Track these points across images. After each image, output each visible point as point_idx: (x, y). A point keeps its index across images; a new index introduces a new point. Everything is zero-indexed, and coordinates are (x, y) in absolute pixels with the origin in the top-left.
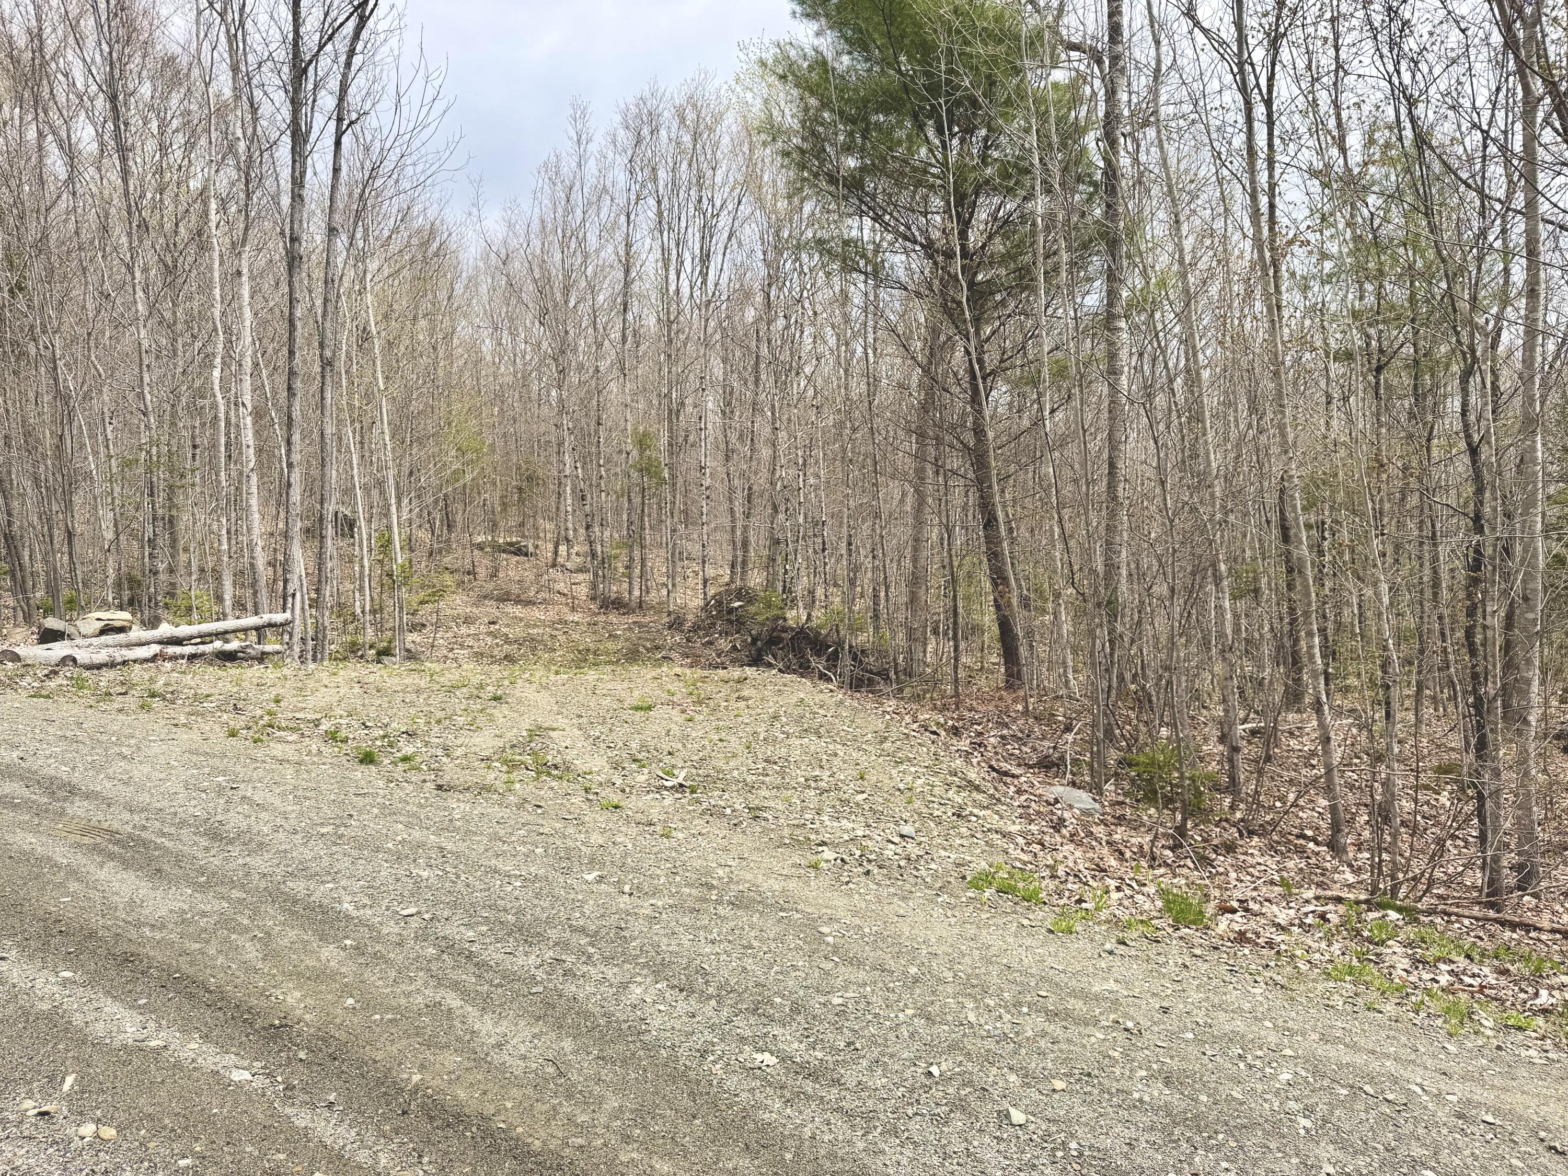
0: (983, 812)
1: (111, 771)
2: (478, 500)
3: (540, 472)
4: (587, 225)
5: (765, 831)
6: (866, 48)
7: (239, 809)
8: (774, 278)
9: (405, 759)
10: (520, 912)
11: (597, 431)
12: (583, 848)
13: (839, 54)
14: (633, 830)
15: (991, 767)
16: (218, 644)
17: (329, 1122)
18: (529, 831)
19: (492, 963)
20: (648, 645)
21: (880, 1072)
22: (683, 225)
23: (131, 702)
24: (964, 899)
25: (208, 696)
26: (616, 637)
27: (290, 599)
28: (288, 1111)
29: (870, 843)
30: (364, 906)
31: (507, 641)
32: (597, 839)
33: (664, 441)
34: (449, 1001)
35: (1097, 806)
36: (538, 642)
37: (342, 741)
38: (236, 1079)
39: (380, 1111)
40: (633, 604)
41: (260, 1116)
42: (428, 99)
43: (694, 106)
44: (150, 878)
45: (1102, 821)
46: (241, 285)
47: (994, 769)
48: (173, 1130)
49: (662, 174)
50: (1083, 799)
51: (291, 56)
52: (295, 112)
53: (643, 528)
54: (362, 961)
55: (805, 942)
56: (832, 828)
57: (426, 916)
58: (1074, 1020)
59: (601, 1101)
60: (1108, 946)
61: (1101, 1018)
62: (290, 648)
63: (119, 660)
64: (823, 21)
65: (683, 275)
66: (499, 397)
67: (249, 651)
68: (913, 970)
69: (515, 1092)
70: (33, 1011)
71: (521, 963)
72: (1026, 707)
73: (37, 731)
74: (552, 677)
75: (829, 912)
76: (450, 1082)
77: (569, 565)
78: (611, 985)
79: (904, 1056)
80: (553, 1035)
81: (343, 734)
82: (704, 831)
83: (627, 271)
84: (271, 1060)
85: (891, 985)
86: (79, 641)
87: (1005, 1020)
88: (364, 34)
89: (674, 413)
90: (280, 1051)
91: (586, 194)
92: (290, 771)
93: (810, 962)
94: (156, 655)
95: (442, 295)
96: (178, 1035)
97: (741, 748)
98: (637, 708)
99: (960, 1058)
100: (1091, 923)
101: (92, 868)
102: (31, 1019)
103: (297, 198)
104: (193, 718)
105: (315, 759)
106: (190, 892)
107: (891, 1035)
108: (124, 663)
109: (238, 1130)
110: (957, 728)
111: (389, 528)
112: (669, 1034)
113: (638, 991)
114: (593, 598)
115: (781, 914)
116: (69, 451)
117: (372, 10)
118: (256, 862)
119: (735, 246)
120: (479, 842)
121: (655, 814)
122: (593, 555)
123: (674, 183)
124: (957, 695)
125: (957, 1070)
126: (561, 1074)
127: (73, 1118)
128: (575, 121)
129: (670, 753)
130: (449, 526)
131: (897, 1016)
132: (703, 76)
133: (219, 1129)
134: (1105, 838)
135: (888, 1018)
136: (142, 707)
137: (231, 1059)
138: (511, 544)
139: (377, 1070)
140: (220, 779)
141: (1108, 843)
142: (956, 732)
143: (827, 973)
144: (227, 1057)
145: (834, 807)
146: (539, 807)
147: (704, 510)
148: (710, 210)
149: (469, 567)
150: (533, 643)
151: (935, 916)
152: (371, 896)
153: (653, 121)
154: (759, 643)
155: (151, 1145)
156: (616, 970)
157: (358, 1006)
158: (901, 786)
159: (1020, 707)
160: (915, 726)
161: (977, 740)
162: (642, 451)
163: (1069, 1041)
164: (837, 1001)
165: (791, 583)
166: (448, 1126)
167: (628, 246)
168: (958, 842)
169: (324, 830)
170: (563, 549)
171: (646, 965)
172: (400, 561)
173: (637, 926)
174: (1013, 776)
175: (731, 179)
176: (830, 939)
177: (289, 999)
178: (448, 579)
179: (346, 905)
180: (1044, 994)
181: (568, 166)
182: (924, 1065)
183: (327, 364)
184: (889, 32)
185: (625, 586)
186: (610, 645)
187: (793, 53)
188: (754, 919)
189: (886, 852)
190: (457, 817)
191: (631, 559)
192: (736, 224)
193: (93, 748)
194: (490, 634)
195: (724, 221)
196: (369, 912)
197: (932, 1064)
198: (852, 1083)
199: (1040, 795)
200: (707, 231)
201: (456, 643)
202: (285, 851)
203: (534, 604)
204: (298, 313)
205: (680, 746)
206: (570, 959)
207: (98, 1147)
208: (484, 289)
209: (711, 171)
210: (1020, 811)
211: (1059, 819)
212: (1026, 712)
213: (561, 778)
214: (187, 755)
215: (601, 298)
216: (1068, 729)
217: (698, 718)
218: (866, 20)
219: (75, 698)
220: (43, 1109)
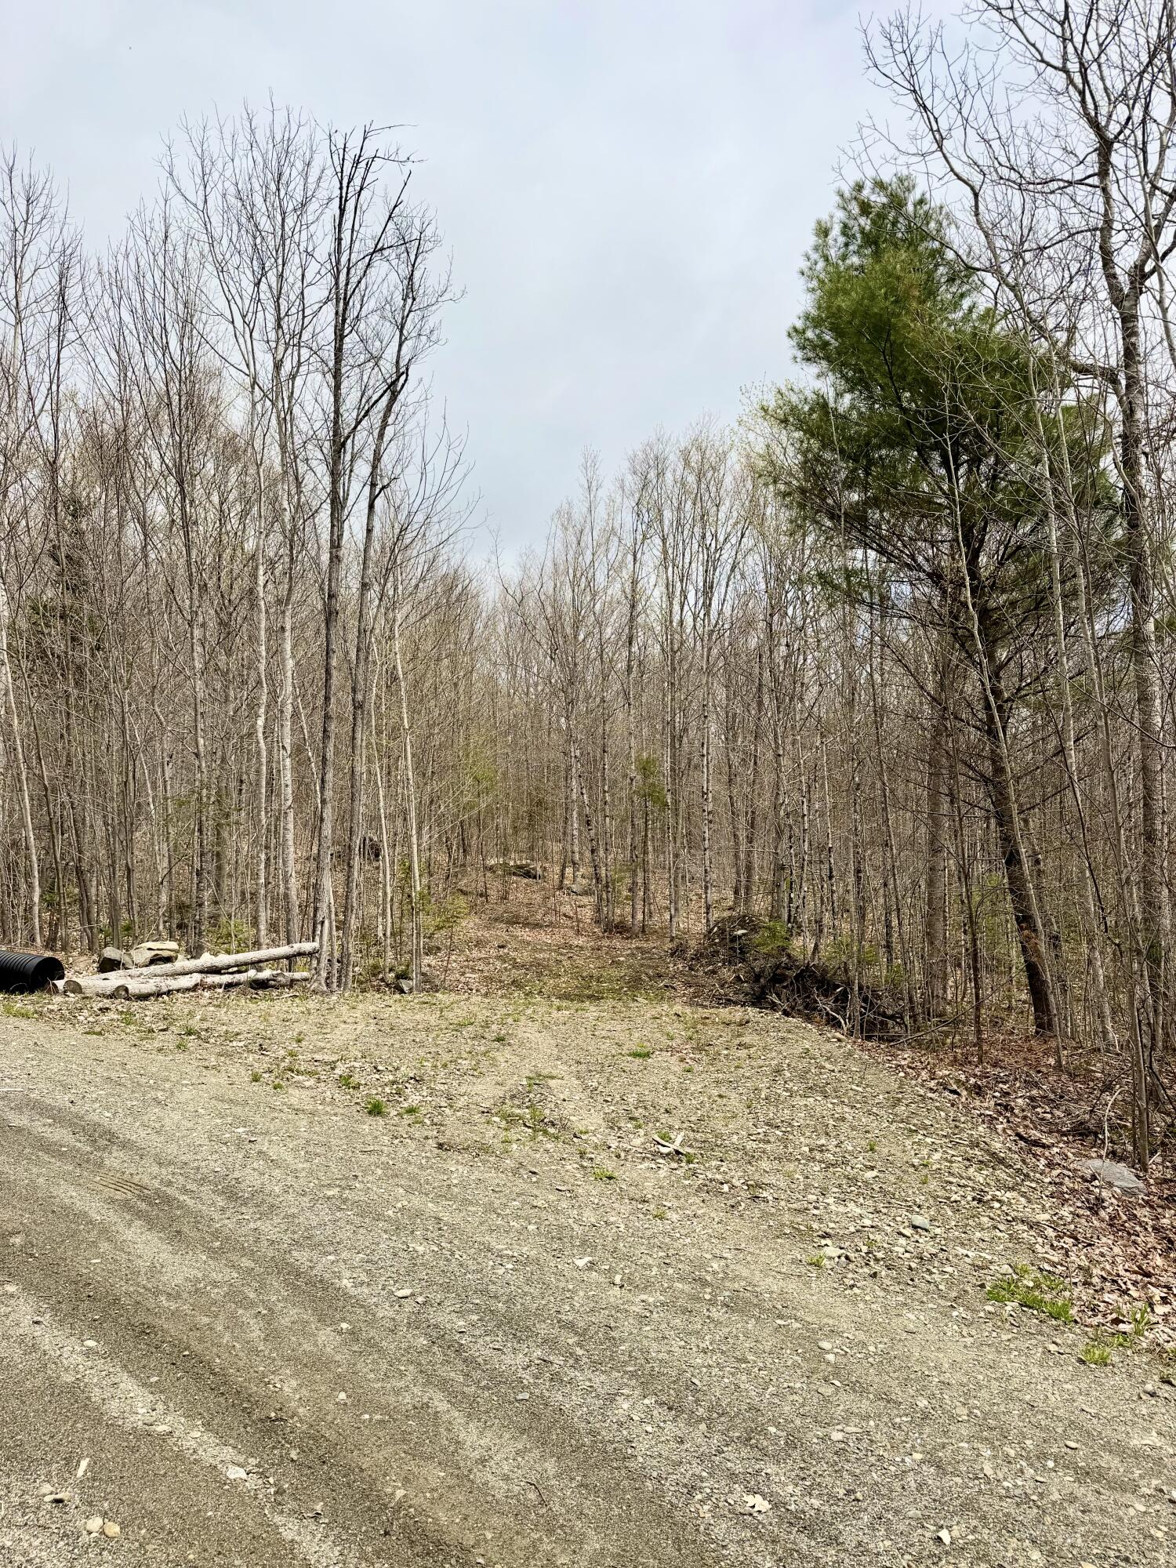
0: (1008, 1194)
1: (145, 1118)
2: (492, 825)
3: (549, 798)
4: (596, 565)
5: (765, 1215)
6: (867, 388)
7: (255, 1165)
8: (776, 607)
9: (411, 1111)
10: (510, 1300)
11: (602, 758)
12: (575, 1227)
13: (839, 395)
14: (626, 1208)
15: (1018, 1135)
16: (252, 973)
17: (314, 1536)
18: (524, 1203)
19: (480, 1360)
20: (651, 972)
21: (883, 1532)
22: (687, 561)
23: (169, 1039)
24: (982, 1314)
25: (238, 1034)
26: (619, 963)
27: (319, 927)
28: (278, 1519)
29: (878, 1238)
30: (362, 1284)
31: (515, 966)
32: (590, 1216)
33: (667, 765)
34: (436, 1403)
35: (1141, 1185)
36: (544, 967)
37: (354, 1088)
38: (232, 1477)
39: (364, 1529)
40: (636, 929)
41: (250, 1523)
42: (450, 465)
43: (699, 448)
44: (170, 1241)
45: (1147, 1202)
46: (284, 639)
47: (1021, 1138)
48: (170, 1533)
49: (668, 515)
50: (1123, 1175)
51: (331, 433)
52: (334, 483)
53: (645, 853)
54: (356, 1348)
55: (804, 1359)
56: (837, 1214)
57: (420, 1299)
58: (1109, 1482)
59: (582, 1539)
60: (1149, 1387)
61: (1141, 1483)
62: (318, 973)
63: (165, 989)
64: (824, 363)
65: (686, 608)
66: (512, 727)
67: (279, 979)
68: (923, 1403)
69: (495, 1520)
70: (59, 1383)
71: (509, 1362)
72: (1059, 1061)
73: (88, 1072)
74: (555, 1014)
75: (831, 1322)
76: (432, 1501)
77: (575, 888)
78: (597, 1396)
79: (910, 1514)
80: (536, 1453)
81: (356, 1079)
82: (699, 1212)
83: (633, 607)
84: (265, 1456)
85: (898, 1420)
86: (134, 971)
87: (1027, 1476)
88: (396, 407)
89: (676, 739)
90: (274, 1448)
91: (595, 537)
92: (304, 1123)
93: (808, 1384)
94: (197, 985)
95: (464, 635)
96: (183, 1420)
97: (742, 1106)
98: (636, 1055)
99: (974, 1523)
100: (1129, 1352)
101: (121, 1227)
102: (57, 1391)
103: (335, 559)
104: (223, 1059)
105: (328, 1109)
106: (204, 1258)
107: (897, 1486)
108: (169, 993)
109: (229, 1538)
110: (979, 1088)
111: (410, 855)
112: (655, 1462)
113: (625, 1406)
114: (597, 922)
115: (779, 1322)
116: (132, 794)
117: (403, 385)
118: (265, 1226)
119: (739, 577)
120: (475, 1213)
121: (649, 1189)
122: (598, 880)
123: (678, 521)
124: (979, 1043)
125: (971, 1537)
126: (543, 1503)
127: (84, 1508)
128: (586, 469)
129: (667, 1111)
130: (464, 851)
131: (903, 1461)
132: (707, 418)
133: (212, 1536)
134: (1151, 1223)
135: (892, 1462)
136: (179, 1047)
137: (228, 1453)
138: (520, 867)
139: (363, 1480)
140: (241, 1130)
141: (1154, 1228)
142: (978, 1091)
143: (826, 1400)
144: (226, 1449)
145: (840, 1186)
146: (534, 1173)
147: (707, 835)
148: (713, 545)
149: (481, 889)
150: (539, 968)
151: (949, 1334)
152: (368, 1272)
153: (659, 465)
154: (762, 980)
155: (150, 1547)
156: (603, 1377)
157: (348, 1402)
158: (916, 1161)
159: (1052, 1061)
160: (932, 1084)
161: (1003, 1101)
162: (646, 777)
163: (1102, 1511)
164: (837, 1436)
165: (797, 912)
166: (428, 1554)
167: (635, 583)
168: (978, 1235)
169: (330, 1193)
170: (569, 871)
171: (633, 1375)
172: (418, 889)
173: (628, 1325)
174: (1044, 1146)
175: (735, 514)
176: (831, 1357)
177: (286, 1389)
178: (462, 902)
179: (345, 1281)
180: (1073, 1444)
181: (579, 511)
182: (933, 1528)
183: (358, 706)
184: (890, 372)
185: (628, 909)
186: (615, 973)
187: (794, 399)
188: (750, 1326)
189: (896, 1249)
190: (455, 1182)
191: (634, 883)
192: (739, 557)
193: (133, 1092)
194: (499, 958)
195: (727, 555)
196: (366, 1291)
197: (941, 1527)
198: (851, 1544)
199: (1075, 1170)
200: (711, 564)
201: (467, 967)
202: (294, 1216)
203: (541, 927)
204: (334, 662)
205: (677, 1102)
206: (558, 1360)
207: (103, 1545)
208: (501, 627)
209: (715, 508)
210: (1052, 1188)
211: (1097, 1199)
212: (1059, 1067)
213: (557, 1138)
214: (213, 1101)
215: (609, 630)
216: (1108, 1088)
217: (697, 1068)
218: (866, 362)
219: (123, 1036)
220: (58, 1496)
